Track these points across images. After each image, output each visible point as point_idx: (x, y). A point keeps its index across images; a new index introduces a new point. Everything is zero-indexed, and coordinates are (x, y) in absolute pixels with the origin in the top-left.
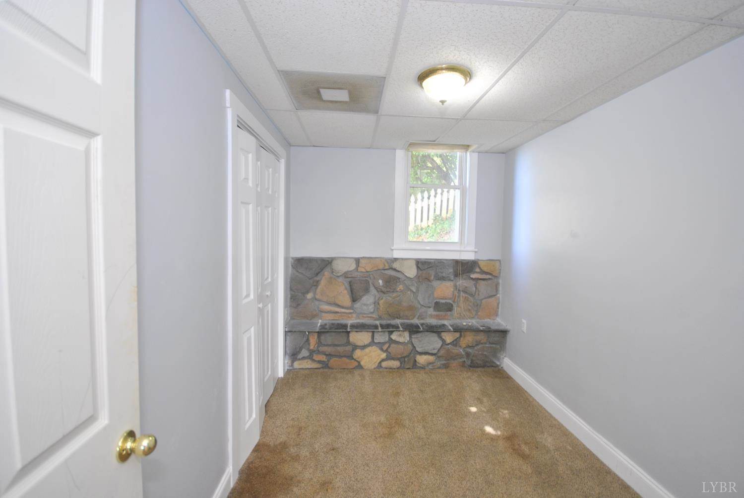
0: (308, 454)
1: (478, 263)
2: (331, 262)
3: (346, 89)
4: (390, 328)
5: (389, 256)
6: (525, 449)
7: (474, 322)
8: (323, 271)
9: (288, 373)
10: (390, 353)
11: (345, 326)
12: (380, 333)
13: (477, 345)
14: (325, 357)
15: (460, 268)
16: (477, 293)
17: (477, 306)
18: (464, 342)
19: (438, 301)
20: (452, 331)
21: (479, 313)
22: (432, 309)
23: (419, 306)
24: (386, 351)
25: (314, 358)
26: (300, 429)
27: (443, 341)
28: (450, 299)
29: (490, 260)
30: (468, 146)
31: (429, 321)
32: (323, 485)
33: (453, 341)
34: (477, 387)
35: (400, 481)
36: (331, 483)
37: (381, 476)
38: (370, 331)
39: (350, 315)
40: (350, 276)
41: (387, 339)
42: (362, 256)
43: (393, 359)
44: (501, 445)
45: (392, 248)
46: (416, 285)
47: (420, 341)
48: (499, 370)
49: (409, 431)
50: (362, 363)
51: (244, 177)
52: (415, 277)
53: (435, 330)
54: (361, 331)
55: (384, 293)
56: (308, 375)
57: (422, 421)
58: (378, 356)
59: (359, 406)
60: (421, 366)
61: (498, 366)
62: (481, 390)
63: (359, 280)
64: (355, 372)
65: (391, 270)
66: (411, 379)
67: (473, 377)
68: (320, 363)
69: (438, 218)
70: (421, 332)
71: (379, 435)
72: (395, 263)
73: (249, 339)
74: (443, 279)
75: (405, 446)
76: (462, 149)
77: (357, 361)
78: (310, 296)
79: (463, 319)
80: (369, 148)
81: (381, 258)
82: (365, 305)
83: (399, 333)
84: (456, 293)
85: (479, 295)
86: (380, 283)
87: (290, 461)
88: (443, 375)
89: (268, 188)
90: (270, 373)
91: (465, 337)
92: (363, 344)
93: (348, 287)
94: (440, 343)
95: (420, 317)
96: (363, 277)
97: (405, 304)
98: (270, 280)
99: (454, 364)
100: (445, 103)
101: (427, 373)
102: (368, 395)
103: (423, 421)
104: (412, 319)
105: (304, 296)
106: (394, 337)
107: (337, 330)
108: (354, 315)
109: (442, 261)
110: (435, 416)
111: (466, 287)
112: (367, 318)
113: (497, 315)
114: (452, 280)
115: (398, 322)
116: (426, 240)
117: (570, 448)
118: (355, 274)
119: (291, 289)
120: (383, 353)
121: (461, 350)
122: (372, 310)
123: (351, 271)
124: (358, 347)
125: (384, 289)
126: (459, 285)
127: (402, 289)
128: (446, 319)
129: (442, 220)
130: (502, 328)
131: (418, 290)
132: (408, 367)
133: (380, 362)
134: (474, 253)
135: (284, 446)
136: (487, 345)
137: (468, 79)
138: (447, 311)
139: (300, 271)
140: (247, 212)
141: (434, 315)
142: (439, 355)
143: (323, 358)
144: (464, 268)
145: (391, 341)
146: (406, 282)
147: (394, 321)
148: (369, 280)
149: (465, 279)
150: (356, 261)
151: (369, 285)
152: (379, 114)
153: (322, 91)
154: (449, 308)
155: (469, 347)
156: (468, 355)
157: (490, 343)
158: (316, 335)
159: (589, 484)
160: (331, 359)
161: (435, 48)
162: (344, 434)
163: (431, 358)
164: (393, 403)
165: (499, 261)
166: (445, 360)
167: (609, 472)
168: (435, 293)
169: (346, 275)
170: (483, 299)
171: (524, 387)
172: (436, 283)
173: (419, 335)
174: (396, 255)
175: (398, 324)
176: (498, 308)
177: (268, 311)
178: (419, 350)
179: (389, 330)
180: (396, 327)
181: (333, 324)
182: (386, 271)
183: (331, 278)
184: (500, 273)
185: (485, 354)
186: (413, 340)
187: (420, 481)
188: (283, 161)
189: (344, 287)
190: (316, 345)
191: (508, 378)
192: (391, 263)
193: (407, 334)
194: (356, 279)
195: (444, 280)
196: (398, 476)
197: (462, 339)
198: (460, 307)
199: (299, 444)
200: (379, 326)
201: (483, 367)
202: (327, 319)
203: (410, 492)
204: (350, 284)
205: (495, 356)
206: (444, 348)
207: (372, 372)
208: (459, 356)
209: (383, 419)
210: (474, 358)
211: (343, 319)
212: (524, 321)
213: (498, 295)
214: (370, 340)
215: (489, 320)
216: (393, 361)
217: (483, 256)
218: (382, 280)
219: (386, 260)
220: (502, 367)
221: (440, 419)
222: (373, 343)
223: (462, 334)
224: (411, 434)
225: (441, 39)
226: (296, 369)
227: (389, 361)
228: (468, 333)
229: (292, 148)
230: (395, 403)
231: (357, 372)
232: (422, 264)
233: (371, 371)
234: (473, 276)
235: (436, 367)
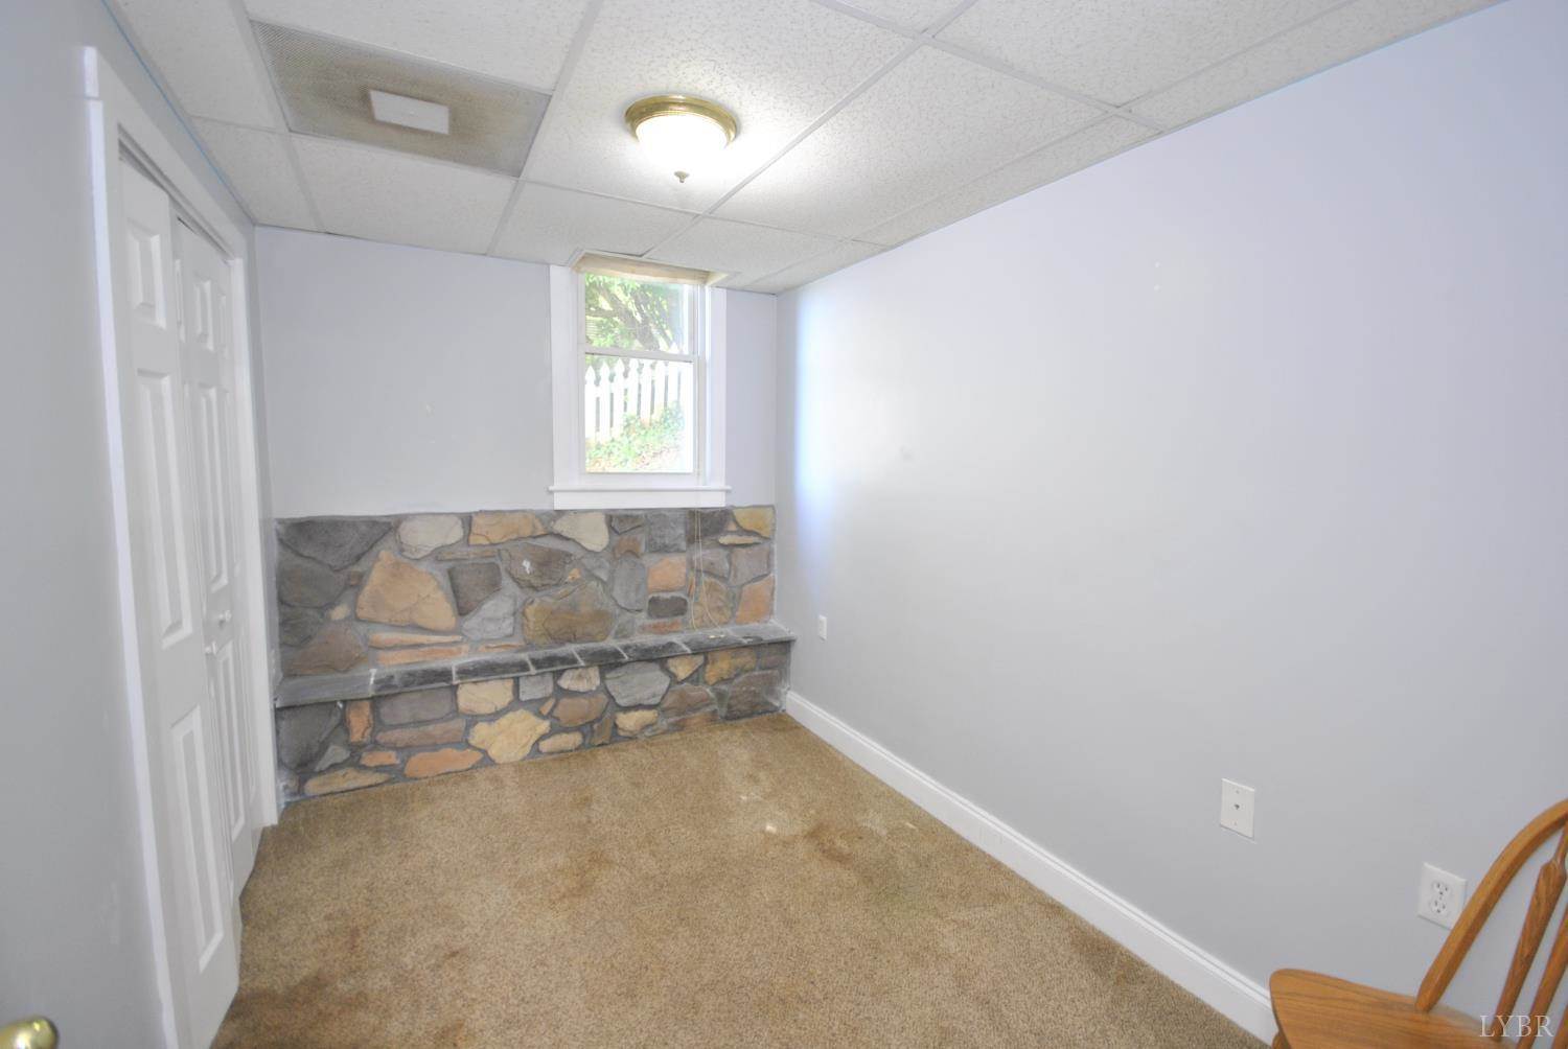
0: (387, 983)
1: (732, 514)
2: (396, 527)
3: (446, 105)
4: (555, 666)
5: (546, 507)
6: (841, 844)
7: (730, 632)
8: (375, 550)
9: (288, 811)
10: (558, 719)
11: (443, 675)
12: (533, 679)
13: (737, 676)
14: (393, 754)
15: (698, 526)
16: (732, 573)
17: (735, 599)
18: (711, 674)
19: (656, 595)
20: (688, 655)
21: (738, 613)
22: (644, 615)
23: (618, 611)
24: (550, 715)
25: (363, 762)
26: (355, 933)
27: (672, 676)
28: (681, 589)
29: (754, 507)
30: (707, 274)
31: (639, 641)
32: (442, 1037)
33: (691, 675)
34: (744, 755)
35: (619, 972)
36: (461, 1026)
37: (578, 975)
38: (508, 678)
39: (454, 649)
40: (448, 557)
41: (550, 689)
42: (477, 509)
43: (567, 730)
44: (802, 849)
45: (551, 488)
46: (607, 565)
47: (623, 683)
48: (780, 715)
49: (622, 869)
50: (493, 753)
51: (141, 300)
52: (605, 549)
53: (655, 657)
54: (487, 681)
55: (535, 588)
56: (352, 804)
57: (647, 844)
58: (531, 729)
59: (498, 848)
60: (628, 734)
61: (776, 709)
62: (753, 760)
63: (473, 564)
64: (477, 774)
65: (549, 537)
66: (612, 767)
67: (735, 738)
68: (380, 772)
69: (632, 422)
70: (626, 663)
71: (558, 895)
72: (558, 522)
73: (189, 740)
74: (664, 549)
75: (620, 902)
76: (694, 278)
77: (480, 750)
78: (340, 612)
79: (707, 627)
80: (485, 255)
81: (523, 511)
82: (490, 620)
83: (577, 672)
84: (692, 576)
85: (735, 576)
86: (524, 568)
87: (340, 1012)
88: (675, 745)
89: (204, 336)
90: (242, 821)
91: (713, 663)
92: (493, 710)
93: (446, 583)
94: (665, 682)
95: (621, 633)
96: (483, 557)
97: (585, 609)
98: (224, 581)
99: (696, 718)
100: (686, 180)
101: (643, 747)
102: (518, 819)
103: (650, 842)
104: (603, 640)
105: (322, 615)
106: (566, 682)
107: (423, 687)
108: (465, 647)
109: (663, 512)
110: (671, 828)
111: (712, 564)
112: (497, 650)
113: (771, 613)
114: (683, 552)
115: (571, 649)
116: (611, 470)
117: (911, 826)
118: (462, 552)
119: (281, 601)
120: (540, 721)
121: (708, 690)
122: (509, 630)
123: (452, 545)
124: (479, 719)
125: (535, 582)
126: (698, 560)
127: (578, 576)
128: (675, 632)
129: (642, 427)
130: (778, 637)
131: (612, 578)
132: (600, 742)
133: (537, 743)
134: (724, 493)
135: (317, 983)
136: (756, 673)
137: (733, 135)
138: (676, 615)
139: (306, 553)
140: (158, 400)
141: (650, 626)
142: (665, 706)
143: (390, 757)
144: (706, 524)
145: (561, 692)
146: (584, 561)
147: (563, 648)
148: (499, 562)
149: (708, 548)
150: (463, 522)
151: (499, 574)
152: (521, 178)
153: (375, 96)
154: (678, 608)
155: (723, 681)
156: (721, 696)
157: (761, 668)
158: (366, 708)
159: (945, 875)
160: (409, 757)
161: (673, 55)
162: (473, 916)
163: (649, 715)
164: (579, 822)
165: (772, 507)
166: (678, 714)
167: (970, 848)
168: (650, 581)
169: (437, 555)
170: (743, 585)
171: (825, 739)
172: (650, 560)
173: (621, 672)
174: (561, 502)
175: (573, 655)
176: (773, 599)
177: (226, 663)
178: (622, 702)
179: (554, 669)
180: (569, 661)
181: (410, 674)
182: (539, 540)
183: (397, 564)
184: (774, 530)
185: (754, 691)
186: (609, 684)
187: (663, 959)
188: (238, 265)
189: (433, 584)
190: (369, 731)
191: (796, 727)
192: (549, 522)
193: (594, 673)
194: (467, 562)
195: (667, 552)
196: (616, 965)
197: (708, 667)
198: (701, 605)
199: (359, 968)
200: (530, 663)
201: (750, 715)
202: (395, 662)
203: (645, 985)
204: (451, 575)
205: (771, 692)
206: (673, 691)
207: (519, 767)
208: (706, 702)
209: (561, 860)
210: (733, 702)
211: (436, 659)
212: (823, 618)
213: (771, 575)
214: (508, 697)
215: (757, 624)
216: (564, 735)
217: (742, 500)
218: (529, 560)
219: (537, 517)
220: (784, 711)
221: (683, 830)
222: (516, 702)
223: (709, 657)
224: (629, 874)
225: (689, 39)
226: (314, 797)
227: (558, 737)
228: (718, 655)
229: (257, 228)
230: (584, 819)
231: (480, 776)
232: (620, 523)
233: (514, 766)
234: (725, 540)
235: (659, 732)
